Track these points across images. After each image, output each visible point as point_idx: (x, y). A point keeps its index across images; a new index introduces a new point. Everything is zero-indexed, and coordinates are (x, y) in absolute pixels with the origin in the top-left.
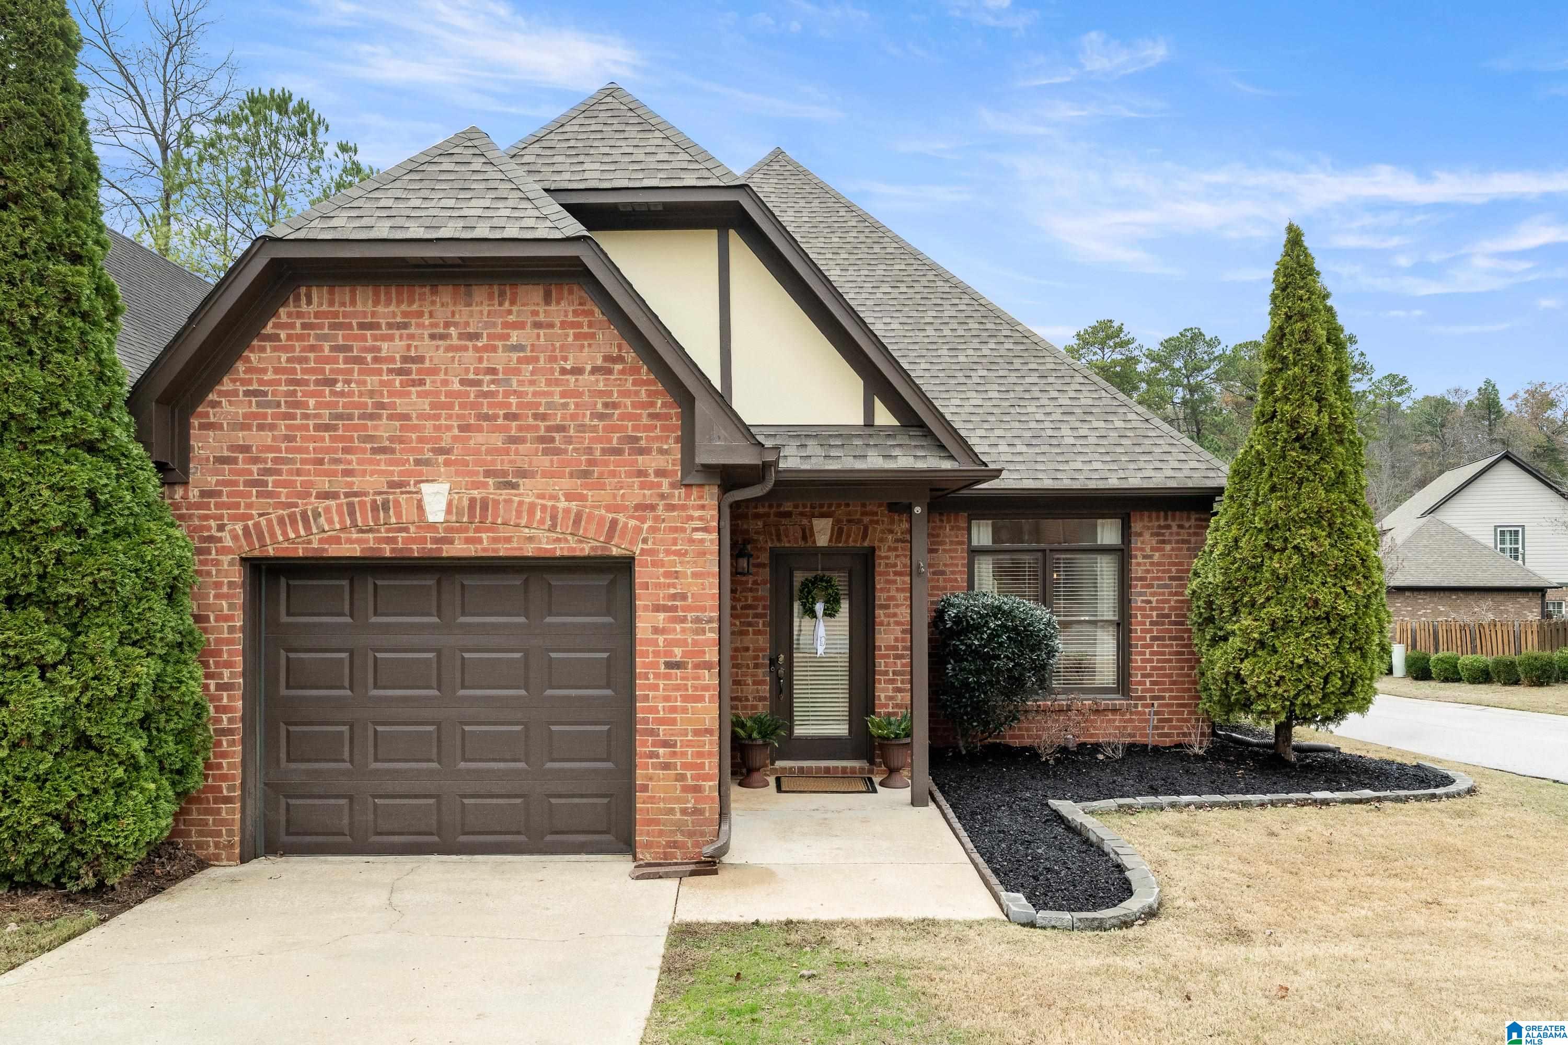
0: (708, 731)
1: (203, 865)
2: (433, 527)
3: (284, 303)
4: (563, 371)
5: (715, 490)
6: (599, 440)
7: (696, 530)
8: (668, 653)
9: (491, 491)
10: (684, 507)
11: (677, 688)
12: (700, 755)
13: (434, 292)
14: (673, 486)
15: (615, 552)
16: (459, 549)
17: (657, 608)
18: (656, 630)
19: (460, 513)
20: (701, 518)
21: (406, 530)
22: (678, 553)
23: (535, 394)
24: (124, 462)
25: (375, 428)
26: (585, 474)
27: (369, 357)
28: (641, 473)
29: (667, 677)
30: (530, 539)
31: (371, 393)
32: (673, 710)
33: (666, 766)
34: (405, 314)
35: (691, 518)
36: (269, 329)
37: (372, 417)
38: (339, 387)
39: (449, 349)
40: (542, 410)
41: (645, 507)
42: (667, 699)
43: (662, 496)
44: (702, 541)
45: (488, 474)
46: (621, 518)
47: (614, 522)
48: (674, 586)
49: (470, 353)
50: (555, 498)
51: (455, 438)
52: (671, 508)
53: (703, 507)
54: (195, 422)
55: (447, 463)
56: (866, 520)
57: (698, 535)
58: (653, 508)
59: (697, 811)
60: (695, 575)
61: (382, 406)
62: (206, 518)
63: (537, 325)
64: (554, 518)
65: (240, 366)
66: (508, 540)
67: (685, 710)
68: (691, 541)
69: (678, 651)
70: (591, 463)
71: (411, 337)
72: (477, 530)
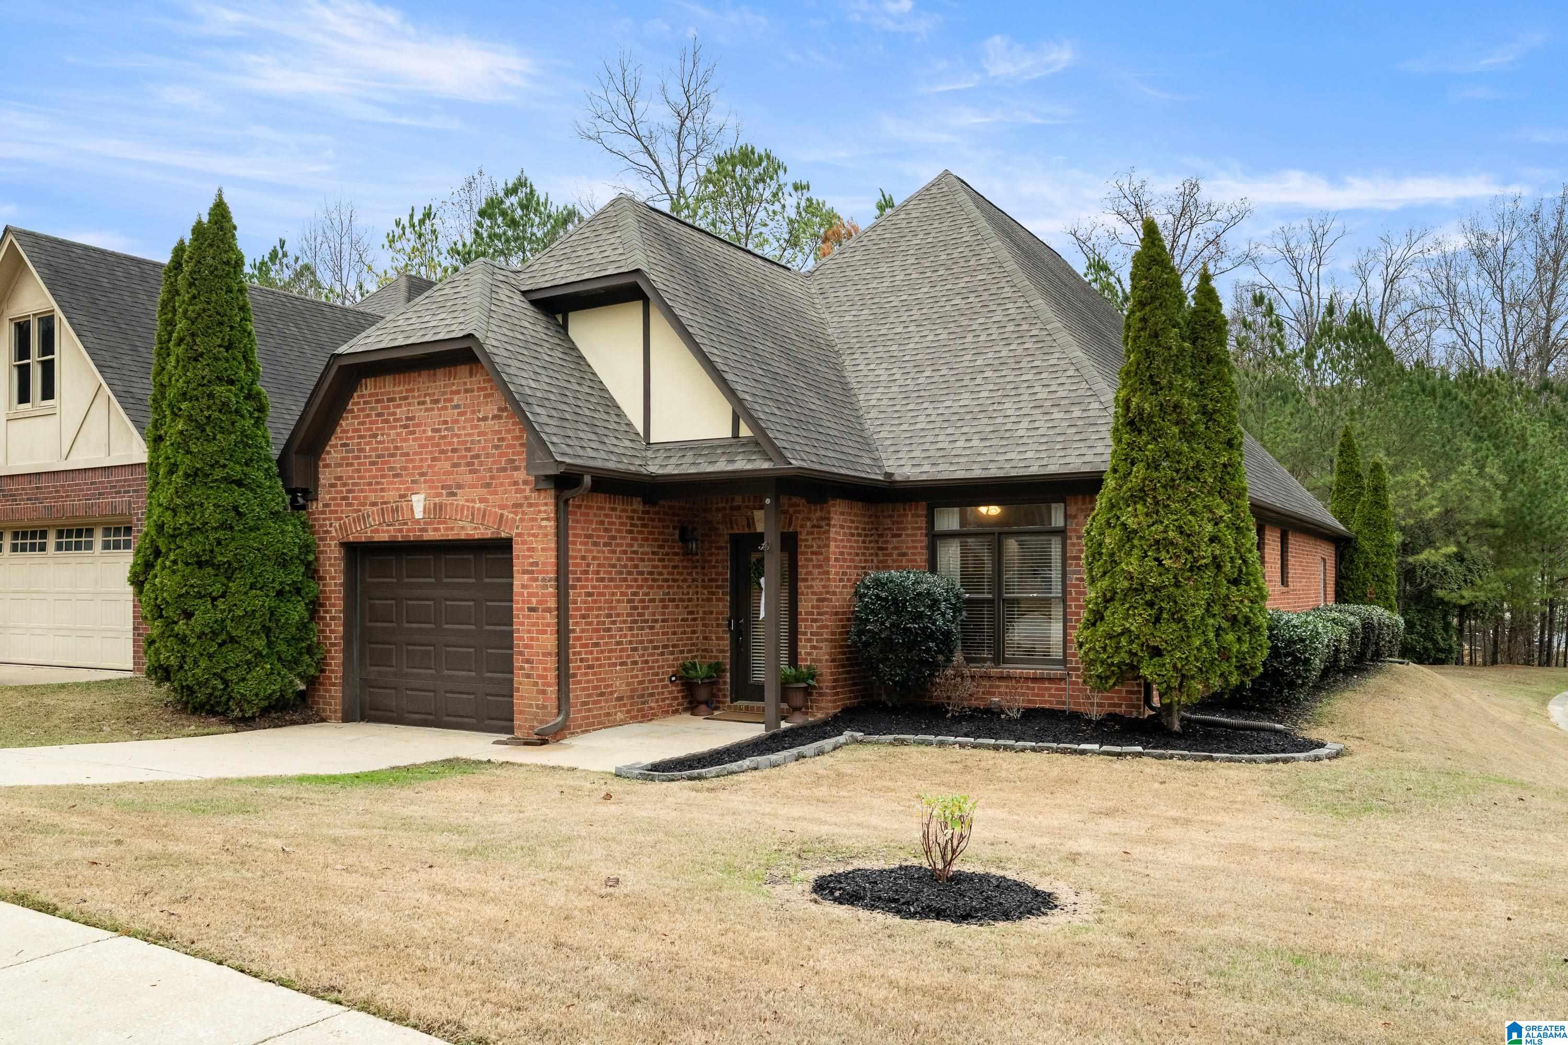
0: (550, 654)
1: (323, 720)
2: (418, 522)
3: (355, 391)
4: (479, 420)
5: (552, 492)
6: (494, 463)
7: (543, 519)
8: (529, 602)
9: (445, 499)
10: (537, 505)
11: (534, 625)
12: (545, 669)
13: (419, 375)
14: (531, 491)
15: (503, 535)
16: (430, 535)
17: (525, 572)
18: (523, 586)
19: (429, 513)
20: (545, 512)
21: (406, 524)
22: (534, 535)
23: (466, 435)
24: (259, 490)
25: (394, 462)
26: (488, 485)
27: (391, 418)
28: (516, 483)
29: (529, 617)
30: (463, 528)
31: (393, 441)
32: (532, 639)
33: (529, 676)
34: (407, 391)
35: (540, 512)
36: (350, 407)
37: (393, 455)
38: (379, 438)
39: (427, 410)
40: (468, 445)
41: (516, 505)
42: (529, 631)
43: (526, 498)
44: (546, 527)
45: (443, 487)
46: (506, 513)
47: (502, 515)
48: (531, 557)
49: (436, 412)
50: (473, 501)
51: (429, 466)
52: (530, 505)
53: (546, 504)
54: (321, 464)
55: (425, 482)
56: (791, 510)
57: (544, 523)
58: (521, 505)
59: (544, 707)
60: (543, 550)
61: (396, 448)
62: (324, 519)
63: (466, 391)
64: (473, 514)
65: (339, 429)
66: (452, 529)
67: (538, 640)
68: (540, 527)
69: (534, 600)
70: (492, 478)
71: (409, 405)
72: (439, 523)
